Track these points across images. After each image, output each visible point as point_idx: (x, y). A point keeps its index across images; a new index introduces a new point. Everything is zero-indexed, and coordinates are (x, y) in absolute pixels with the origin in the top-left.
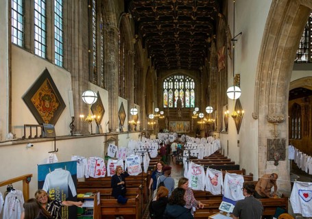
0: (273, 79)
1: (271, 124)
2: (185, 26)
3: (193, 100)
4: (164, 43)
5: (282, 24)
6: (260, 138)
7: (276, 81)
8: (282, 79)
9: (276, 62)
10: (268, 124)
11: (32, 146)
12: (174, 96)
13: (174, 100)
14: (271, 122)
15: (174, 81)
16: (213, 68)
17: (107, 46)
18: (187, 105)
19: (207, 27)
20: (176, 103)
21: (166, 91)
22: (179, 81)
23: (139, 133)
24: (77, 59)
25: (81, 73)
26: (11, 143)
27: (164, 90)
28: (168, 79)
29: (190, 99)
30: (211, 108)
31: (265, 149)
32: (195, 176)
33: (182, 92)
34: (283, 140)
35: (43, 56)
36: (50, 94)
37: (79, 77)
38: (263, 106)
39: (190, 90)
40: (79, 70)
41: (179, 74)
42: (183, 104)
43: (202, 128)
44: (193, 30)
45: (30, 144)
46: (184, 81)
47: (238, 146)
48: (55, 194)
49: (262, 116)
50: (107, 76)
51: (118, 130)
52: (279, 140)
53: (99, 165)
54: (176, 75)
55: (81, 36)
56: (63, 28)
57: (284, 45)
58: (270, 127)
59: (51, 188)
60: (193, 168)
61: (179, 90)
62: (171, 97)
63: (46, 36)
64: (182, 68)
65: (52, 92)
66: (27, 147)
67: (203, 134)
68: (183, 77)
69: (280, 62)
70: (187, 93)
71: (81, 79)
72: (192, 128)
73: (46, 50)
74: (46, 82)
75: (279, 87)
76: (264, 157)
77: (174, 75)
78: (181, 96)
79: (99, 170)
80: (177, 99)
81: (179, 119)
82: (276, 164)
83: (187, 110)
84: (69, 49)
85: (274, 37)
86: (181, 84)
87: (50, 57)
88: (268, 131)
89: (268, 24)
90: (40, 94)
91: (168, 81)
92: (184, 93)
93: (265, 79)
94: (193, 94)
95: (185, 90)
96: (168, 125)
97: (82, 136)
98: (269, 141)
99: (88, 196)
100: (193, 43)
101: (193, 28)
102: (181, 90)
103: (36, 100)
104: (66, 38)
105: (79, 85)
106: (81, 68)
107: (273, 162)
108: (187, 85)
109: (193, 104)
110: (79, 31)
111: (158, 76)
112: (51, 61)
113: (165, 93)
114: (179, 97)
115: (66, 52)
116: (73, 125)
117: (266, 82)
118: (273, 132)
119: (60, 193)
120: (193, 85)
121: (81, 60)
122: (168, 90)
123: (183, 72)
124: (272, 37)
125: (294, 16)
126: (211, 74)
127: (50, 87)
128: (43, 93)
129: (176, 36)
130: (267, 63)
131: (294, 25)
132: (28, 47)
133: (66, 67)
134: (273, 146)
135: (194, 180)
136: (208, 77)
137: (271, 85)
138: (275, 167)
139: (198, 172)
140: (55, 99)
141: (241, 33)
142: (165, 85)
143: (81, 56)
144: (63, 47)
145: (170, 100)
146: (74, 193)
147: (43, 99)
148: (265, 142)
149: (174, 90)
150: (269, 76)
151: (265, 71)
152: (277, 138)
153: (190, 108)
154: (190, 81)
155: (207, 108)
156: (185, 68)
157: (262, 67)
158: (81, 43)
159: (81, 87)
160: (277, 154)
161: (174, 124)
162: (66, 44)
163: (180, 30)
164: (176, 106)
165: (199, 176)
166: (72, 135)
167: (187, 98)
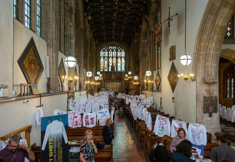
0: (209, 50)
1: (207, 85)
2: (122, 7)
3: (123, 66)
4: (104, 20)
5: (219, 8)
6: (197, 96)
7: (212, 52)
8: (217, 50)
9: (213, 37)
10: (204, 85)
11: (28, 101)
12: (108, 63)
13: (108, 66)
14: (206, 83)
15: (108, 50)
16: (143, 41)
17: (67, 21)
18: (119, 69)
19: (139, 9)
20: (110, 68)
21: (102, 58)
22: (113, 50)
23: (86, 92)
24: (51, 30)
25: (54, 42)
26: (14, 99)
27: (100, 57)
28: (104, 49)
29: (121, 66)
30: (150, 72)
31: (201, 105)
32: (161, 126)
33: (114, 59)
34: (215, 97)
35: (29, 27)
36: (34, 58)
37: (53, 45)
38: (200, 71)
39: (121, 58)
40: (53, 39)
41: (113, 46)
42: (115, 69)
43: (131, 87)
44: (128, 11)
45: (26, 100)
46: (117, 51)
47: (173, 102)
48: (53, 142)
49: (199, 79)
50: (67, 45)
51: (74, 89)
52: (212, 97)
53: (76, 117)
54: (110, 46)
55: (54, 12)
56: (40, 5)
57: (220, 24)
58: (206, 87)
59: (50, 136)
60: (159, 119)
61: (113, 57)
62: (106, 63)
63: (30, 10)
64: (115, 40)
65: (36, 57)
66: (24, 103)
67: (133, 92)
68: (116, 48)
69: (216, 37)
70: (119, 60)
71: (54, 47)
72: (123, 88)
73: (30, 22)
74: (32, 49)
75: (214, 56)
76: (201, 110)
77: (108, 46)
78: (114, 62)
79: (76, 122)
80: (111, 65)
81: (113, 81)
82: (210, 116)
83: (119, 73)
84: (45, 22)
85: (213, 17)
86: (114, 53)
87: (33, 28)
88: (204, 91)
89: (208, 7)
90: (29, 58)
91: (104, 51)
92: (117, 61)
93: (202, 50)
94: (123, 61)
95: (117, 58)
96: (104, 85)
97: (55, 94)
98: (205, 98)
99: (75, 143)
100: (127, 21)
101: (129, 9)
102: (114, 58)
103: (26, 63)
104: (43, 13)
105: (53, 52)
106: (54, 38)
107: (208, 114)
108: (119, 54)
109: (123, 69)
110: (53, 8)
111: (96, 46)
112: (34, 31)
113: (102, 60)
114: (113, 63)
115: (43, 25)
116: (49, 85)
117: (202, 52)
118: (209, 91)
119: (57, 141)
120: (123, 54)
121: (54, 31)
122: (104, 57)
123: (116, 44)
124: (210, 18)
125: (231, 2)
126: (141, 46)
127: (34, 53)
128: (31, 58)
129: (115, 15)
130: (205, 38)
131: (230, 9)
132: (20, 19)
133: (43, 37)
134: (209, 102)
135: (161, 129)
136: (138, 48)
137: (207, 55)
138: (209, 118)
139: (164, 123)
140: (37, 63)
141: (177, 14)
142: (102, 54)
143: (54, 29)
144: (41, 20)
145: (105, 66)
146: (66, 141)
147: (30, 63)
148: (202, 99)
149: (108, 57)
150: (206, 48)
151: (202, 44)
152: (211, 96)
153: (121, 72)
154: (121, 51)
155: (147, 72)
156: (118, 41)
157: (200, 40)
158: (54, 18)
159: (54, 54)
160: (211, 108)
161: (109, 84)
162: (43, 18)
163: (118, 10)
164: (110, 70)
165: (165, 126)
166: (48, 93)
167: (119, 64)
